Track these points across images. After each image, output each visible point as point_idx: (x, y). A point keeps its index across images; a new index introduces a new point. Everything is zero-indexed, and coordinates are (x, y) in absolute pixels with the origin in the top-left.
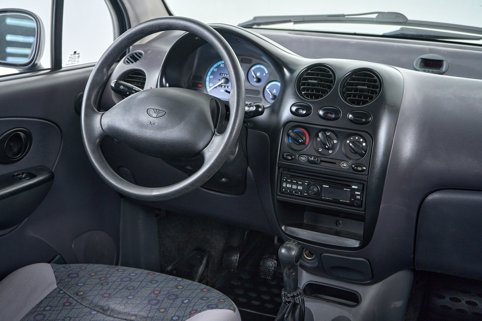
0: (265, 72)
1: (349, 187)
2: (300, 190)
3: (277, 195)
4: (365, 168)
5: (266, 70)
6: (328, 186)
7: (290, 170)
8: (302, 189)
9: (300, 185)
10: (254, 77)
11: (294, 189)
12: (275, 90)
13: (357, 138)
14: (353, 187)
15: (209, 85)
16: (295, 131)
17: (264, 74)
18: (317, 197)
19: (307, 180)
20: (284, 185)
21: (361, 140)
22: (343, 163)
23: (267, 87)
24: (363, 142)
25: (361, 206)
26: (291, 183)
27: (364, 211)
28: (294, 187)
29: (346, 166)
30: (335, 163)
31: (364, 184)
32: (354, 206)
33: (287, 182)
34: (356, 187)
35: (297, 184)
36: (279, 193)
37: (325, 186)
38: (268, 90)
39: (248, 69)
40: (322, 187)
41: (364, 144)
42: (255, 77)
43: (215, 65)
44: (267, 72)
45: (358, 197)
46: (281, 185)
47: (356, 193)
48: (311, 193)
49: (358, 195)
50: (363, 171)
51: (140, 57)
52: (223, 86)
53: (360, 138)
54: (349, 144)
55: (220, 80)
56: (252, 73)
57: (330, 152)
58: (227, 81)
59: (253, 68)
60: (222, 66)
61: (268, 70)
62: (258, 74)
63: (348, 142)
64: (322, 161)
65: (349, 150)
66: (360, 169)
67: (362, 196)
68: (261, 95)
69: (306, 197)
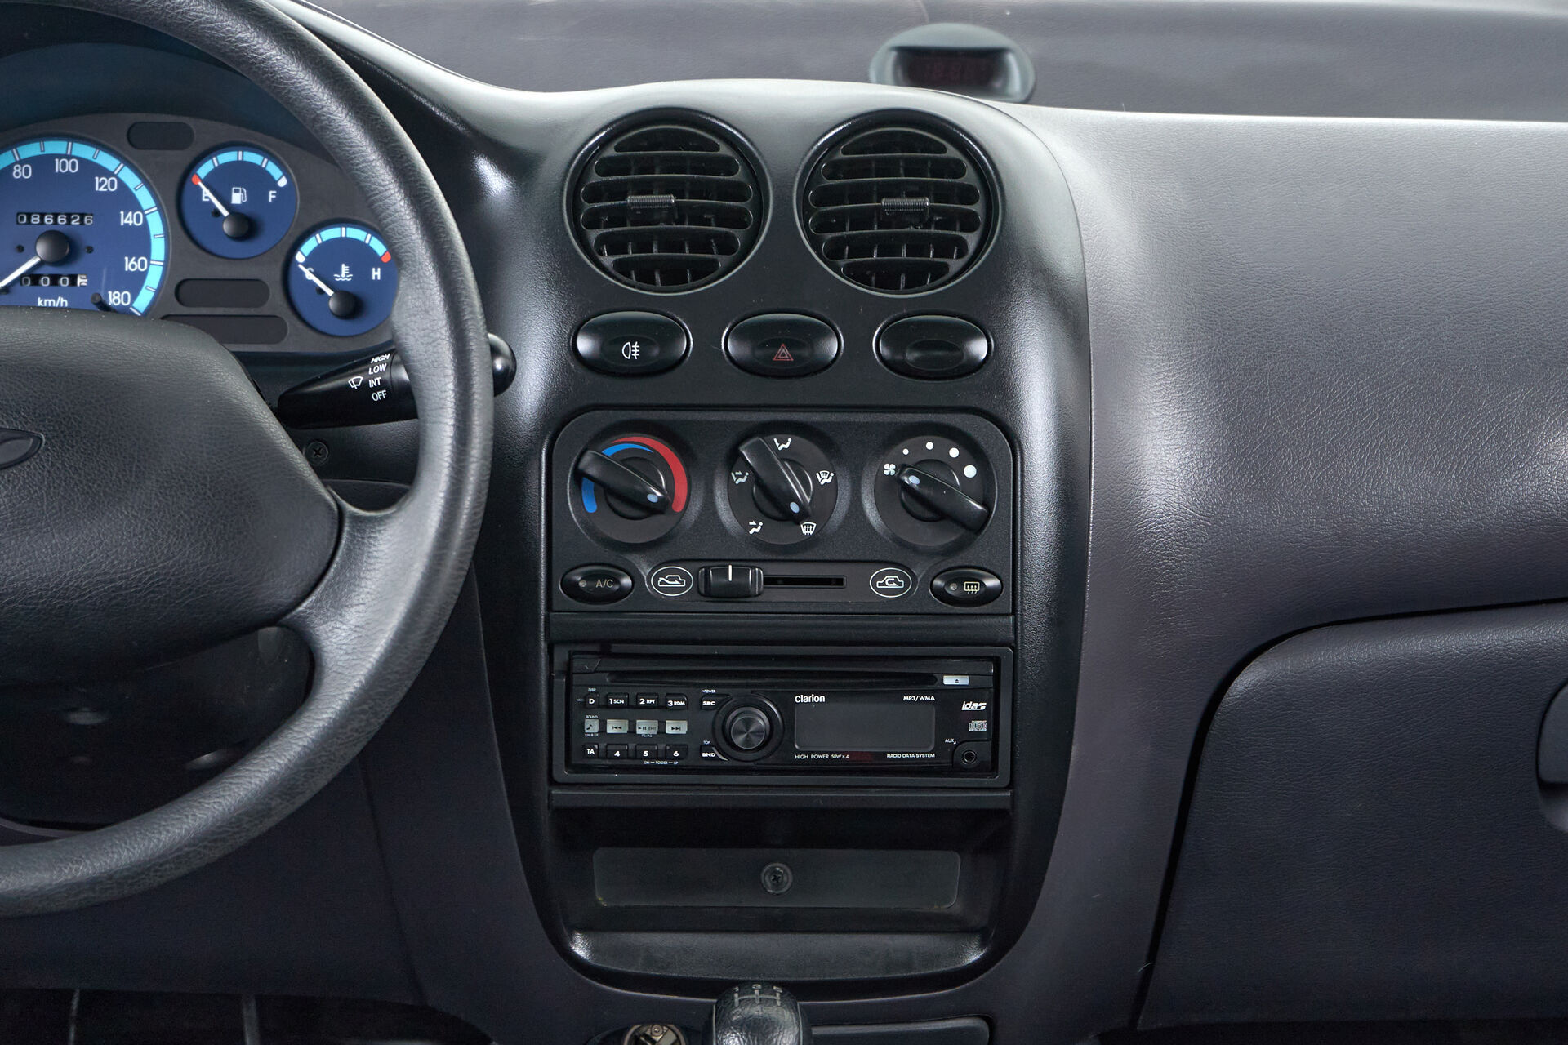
0: (273, 184)
1: (927, 682)
2: (675, 741)
3: (552, 782)
4: (991, 582)
5: (274, 170)
6: (821, 699)
7: (616, 648)
8: (684, 731)
9: (676, 713)
10: (217, 213)
11: (645, 741)
12: (344, 268)
13: (930, 446)
14: (949, 680)
16: (610, 451)
17: (272, 195)
18: (770, 760)
19: (710, 687)
20: (592, 726)
21: (954, 453)
22: (881, 576)
23: (300, 257)
24: (961, 463)
25: (993, 767)
26: (631, 711)
27: (1010, 786)
28: (645, 728)
29: (894, 586)
30: (839, 582)
31: (997, 661)
32: (955, 770)
33: (605, 710)
34: (963, 681)
35: (661, 712)
36: (562, 773)
37: (804, 699)
38: (309, 275)
39: (179, 173)
40: (788, 707)
41: (970, 471)
42: (225, 213)
44: (283, 182)
45: (980, 726)
46: (572, 727)
47: (965, 707)
48: (747, 741)
49: (976, 715)
50: (990, 596)
52: (45, 282)
53: (947, 442)
54: (896, 480)
55: (22, 252)
56: (206, 193)
57: (808, 529)
58: (66, 249)
59: (204, 170)
60: (19, 172)
61: (286, 173)
62: (237, 198)
63: (889, 469)
64: (770, 581)
65: (901, 509)
66: (971, 589)
67: (993, 716)
68: (275, 302)
69: (713, 768)
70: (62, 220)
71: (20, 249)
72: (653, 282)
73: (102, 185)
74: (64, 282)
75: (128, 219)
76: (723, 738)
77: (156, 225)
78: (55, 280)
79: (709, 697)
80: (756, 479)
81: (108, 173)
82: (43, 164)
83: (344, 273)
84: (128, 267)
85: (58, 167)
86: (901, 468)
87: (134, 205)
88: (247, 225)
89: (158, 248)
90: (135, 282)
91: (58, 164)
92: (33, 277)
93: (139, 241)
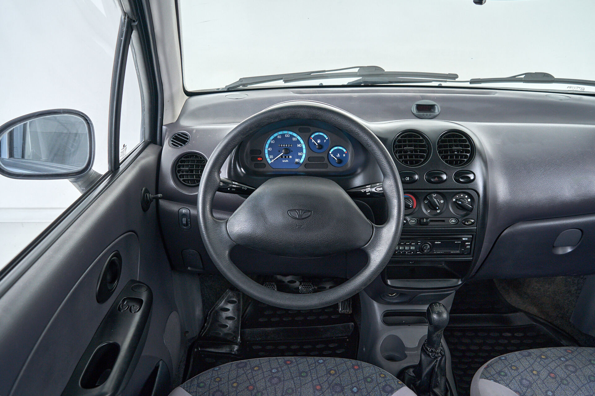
0: (325, 139)
1: (459, 239)
2: (412, 250)
4: (473, 221)
5: (325, 136)
6: (440, 242)
8: (414, 249)
9: (413, 246)
11: (407, 250)
12: (338, 154)
13: (462, 195)
14: (464, 239)
15: (269, 157)
17: (325, 141)
18: (430, 253)
19: (419, 240)
20: (397, 248)
21: (466, 197)
22: (452, 220)
23: (330, 152)
24: (467, 199)
25: (470, 254)
26: (405, 245)
27: (472, 257)
28: (407, 248)
29: (454, 221)
30: (444, 221)
31: (473, 235)
32: (463, 254)
33: (399, 245)
34: (466, 239)
35: (410, 245)
37: (437, 243)
38: (332, 156)
39: (308, 137)
40: (433, 244)
41: (469, 200)
43: (272, 138)
44: (327, 138)
45: (469, 247)
47: (466, 244)
48: (427, 251)
49: (468, 245)
50: (472, 223)
51: (188, 139)
52: (284, 157)
53: (465, 194)
54: (455, 202)
55: (280, 152)
56: (313, 140)
57: (438, 211)
58: (288, 151)
59: (313, 136)
60: (279, 137)
61: (327, 137)
62: (319, 141)
63: (454, 200)
64: (431, 221)
65: (456, 207)
66: (469, 223)
67: (471, 245)
68: (326, 161)
69: (419, 255)
70: (286, 146)
71: (279, 151)
72: (408, 164)
73: (294, 139)
74: (287, 157)
75: (299, 146)
76: (422, 250)
77: (304, 147)
78: (285, 157)
79: (419, 242)
80: (430, 202)
81: (295, 137)
82: (283, 135)
83: (338, 155)
84: (299, 154)
85: (286, 136)
86: (456, 200)
87: (300, 143)
88: (321, 146)
89: (304, 151)
90: (300, 157)
91: (286, 135)
92: (282, 156)
93: (301, 150)
